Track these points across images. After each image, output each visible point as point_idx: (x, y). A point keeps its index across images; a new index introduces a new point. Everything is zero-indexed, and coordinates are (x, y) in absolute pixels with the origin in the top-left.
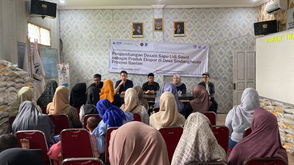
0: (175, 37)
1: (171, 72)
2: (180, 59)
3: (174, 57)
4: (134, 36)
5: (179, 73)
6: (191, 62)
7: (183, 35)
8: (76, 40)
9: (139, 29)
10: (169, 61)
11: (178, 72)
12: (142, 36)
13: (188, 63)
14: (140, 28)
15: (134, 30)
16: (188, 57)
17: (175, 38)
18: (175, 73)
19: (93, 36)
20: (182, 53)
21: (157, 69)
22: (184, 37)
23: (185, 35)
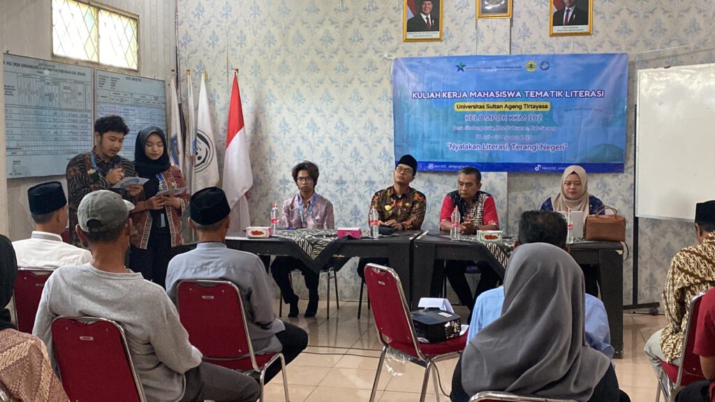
0: (553, 35)
4: (411, 35)
7: (584, 28)
8: (223, 51)
9: (428, 12)
12: (436, 35)
14: (431, 6)
15: (411, 16)
17: (554, 38)
19: (277, 37)
22: (588, 37)
23: (592, 28)
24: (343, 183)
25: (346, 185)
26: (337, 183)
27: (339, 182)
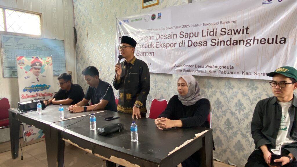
1: (205, 69)
2: (226, 38)
3: (212, 33)
4: (146, 4)
5: (222, 70)
6: (256, 41)
8: (86, 26)
10: (200, 44)
11: (220, 68)
12: (156, 2)
13: (248, 44)
16: (247, 29)
18: (213, 69)
20: (232, 22)
21: (177, 63)
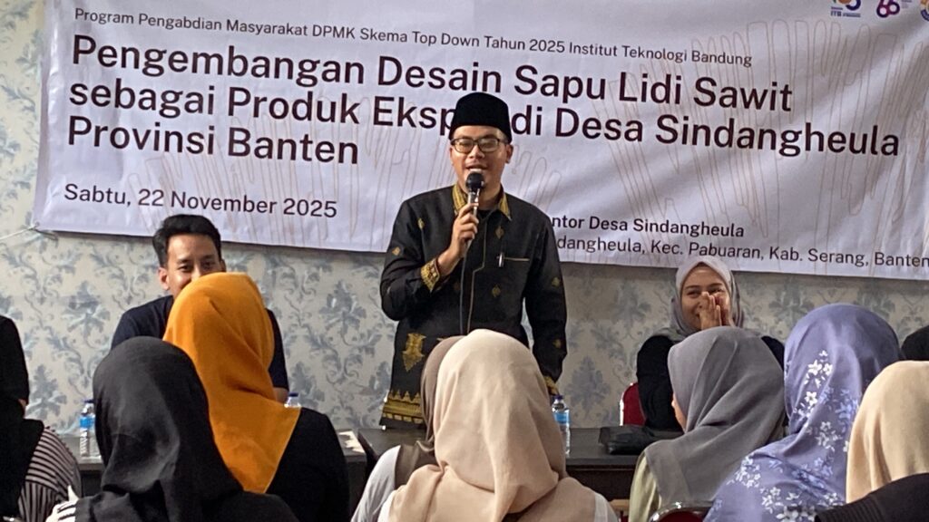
5: (704, 240)
10: (613, 129)
13: (787, 146)
16: (786, 92)
18: (665, 238)
20: (735, 59)
24: (91, 303)
25: (99, 308)
26: (72, 305)
27: (78, 302)
